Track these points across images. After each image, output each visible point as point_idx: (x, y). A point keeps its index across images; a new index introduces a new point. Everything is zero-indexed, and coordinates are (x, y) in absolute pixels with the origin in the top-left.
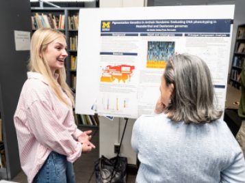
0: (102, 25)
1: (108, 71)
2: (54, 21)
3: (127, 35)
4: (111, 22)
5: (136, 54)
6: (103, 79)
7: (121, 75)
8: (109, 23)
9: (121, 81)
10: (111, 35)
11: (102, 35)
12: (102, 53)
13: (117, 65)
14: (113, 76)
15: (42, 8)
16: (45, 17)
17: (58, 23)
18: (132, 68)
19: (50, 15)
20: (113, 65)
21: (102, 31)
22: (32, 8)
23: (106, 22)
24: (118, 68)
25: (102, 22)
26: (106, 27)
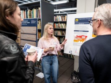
0: (75, 20)
1: (77, 38)
2: (63, 18)
3: (85, 24)
4: (79, 19)
5: (88, 31)
6: (75, 41)
7: (81, 39)
8: (78, 19)
9: (82, 42)
10: (78, 24)
11: (75, 24)
12: (75, 31)
13: (80, 35)
14: (78, 40)
15: (59, 13)
16: (60, 17)
17: (64, 18)
18: (86, 37)
19: (62, 16)
20: (79, 36)
21: (75, 22)
22: (55, 14)
23: (77, 19)
24: (81, 37)
25: (75, 19)
26: (77, 21)
